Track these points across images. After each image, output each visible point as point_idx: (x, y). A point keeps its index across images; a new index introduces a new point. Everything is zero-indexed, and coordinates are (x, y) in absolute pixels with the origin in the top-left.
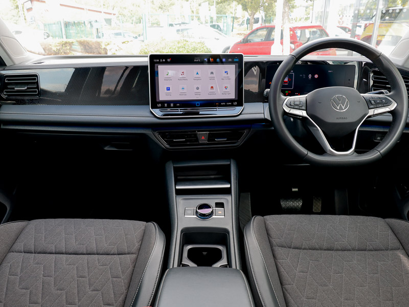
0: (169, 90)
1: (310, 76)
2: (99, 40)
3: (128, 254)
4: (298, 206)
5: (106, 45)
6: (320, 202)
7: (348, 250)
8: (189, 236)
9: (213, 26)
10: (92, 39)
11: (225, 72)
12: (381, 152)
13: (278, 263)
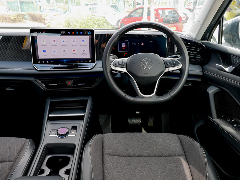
0: (45, 52)
1: (139, 44)
2: (41, 13)
3: (9, 161)
4: (138, 123)
5: (45, 17)
6: (153, 120)
7: (151, 157)
8: (50, 149)
9: (112, 6)
10: (37, 13)
11: (83, 41)
12: (171, 95)
13: (104, 167)
